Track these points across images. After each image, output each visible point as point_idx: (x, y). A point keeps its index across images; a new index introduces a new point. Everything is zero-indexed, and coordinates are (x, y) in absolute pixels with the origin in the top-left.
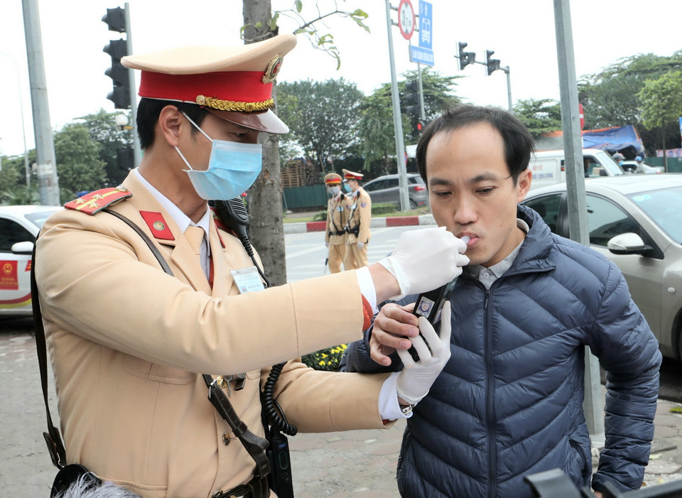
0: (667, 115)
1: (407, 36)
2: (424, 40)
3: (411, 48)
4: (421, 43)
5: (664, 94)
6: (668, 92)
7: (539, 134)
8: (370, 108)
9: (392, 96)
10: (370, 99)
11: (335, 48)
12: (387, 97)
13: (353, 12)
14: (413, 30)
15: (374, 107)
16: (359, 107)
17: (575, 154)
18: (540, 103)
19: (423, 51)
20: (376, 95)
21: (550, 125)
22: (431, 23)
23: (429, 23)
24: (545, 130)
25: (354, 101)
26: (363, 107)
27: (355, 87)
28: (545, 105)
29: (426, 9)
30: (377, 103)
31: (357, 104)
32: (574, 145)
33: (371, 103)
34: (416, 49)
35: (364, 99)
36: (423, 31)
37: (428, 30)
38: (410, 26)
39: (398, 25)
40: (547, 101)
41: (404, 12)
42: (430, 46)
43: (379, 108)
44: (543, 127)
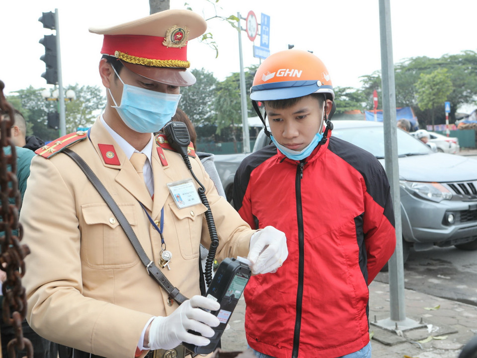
0: (436, 100)
1: (252, 38)
2: (263, 42)
3: (254, 47)
4: (262, 44)
5: (435, 85)
6: (437, 84)
7: (343, 112)
8: (223, 90)
9: (240, 82)
10: (223, 84)
11: (214, 42)
12: (235, 83)
13: (228, 17)
14: (257, 34)
15: (225, 89)
16: (213, 90)
17: (391, 121)
18: (344, 90)
19: (263, 50)
20: (228, 81)
21: (351, 106)
22: (269, 30)
23: (267, 30)
24: (347, 109)
25: (211, 85)
26: (218, 89)
27: (212, 75)
28: (348, 91)
29: (266, 19)
30: (228, 86)
31: (213, 87)
32: (391, 114)
33: (223, 86)
34: (258, 48)
35: (218, 83)
36: (264, 36)
37: (267, 35)
38: (254, 31)
39: (246, 30)
40: (349, 88)
41: (250, 21)
42: (268, 46)
43: (229, 90)
44: (345, 107)
